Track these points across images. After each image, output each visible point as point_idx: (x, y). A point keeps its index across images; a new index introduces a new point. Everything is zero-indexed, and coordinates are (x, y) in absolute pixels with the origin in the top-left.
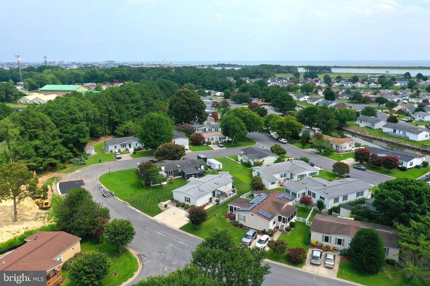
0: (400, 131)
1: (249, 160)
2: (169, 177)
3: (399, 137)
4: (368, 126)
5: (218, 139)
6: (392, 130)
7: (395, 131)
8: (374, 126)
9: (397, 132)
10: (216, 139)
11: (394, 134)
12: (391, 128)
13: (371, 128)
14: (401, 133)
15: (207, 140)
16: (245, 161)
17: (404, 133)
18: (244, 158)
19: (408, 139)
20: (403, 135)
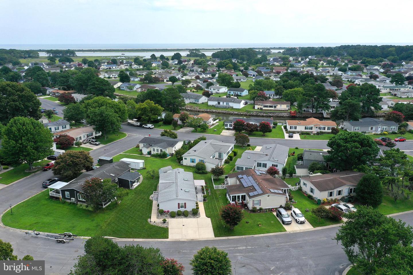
0: (223, 103)
1: (163, 150)
3: (225, 108)
4: (192, 102)
5: (86, 136)
6: (217, 103)
7: (219, 103)
8: (198, 101)
9: (221, 103)
10: (84, 137)
11: (219, 105)
12: (215, 101)
13: (195, 103)
14: (225, 104)
16: (156, 152)
17: (227, 104)
18: (154, 150)
19: (232, 108)
20: (227, 106)
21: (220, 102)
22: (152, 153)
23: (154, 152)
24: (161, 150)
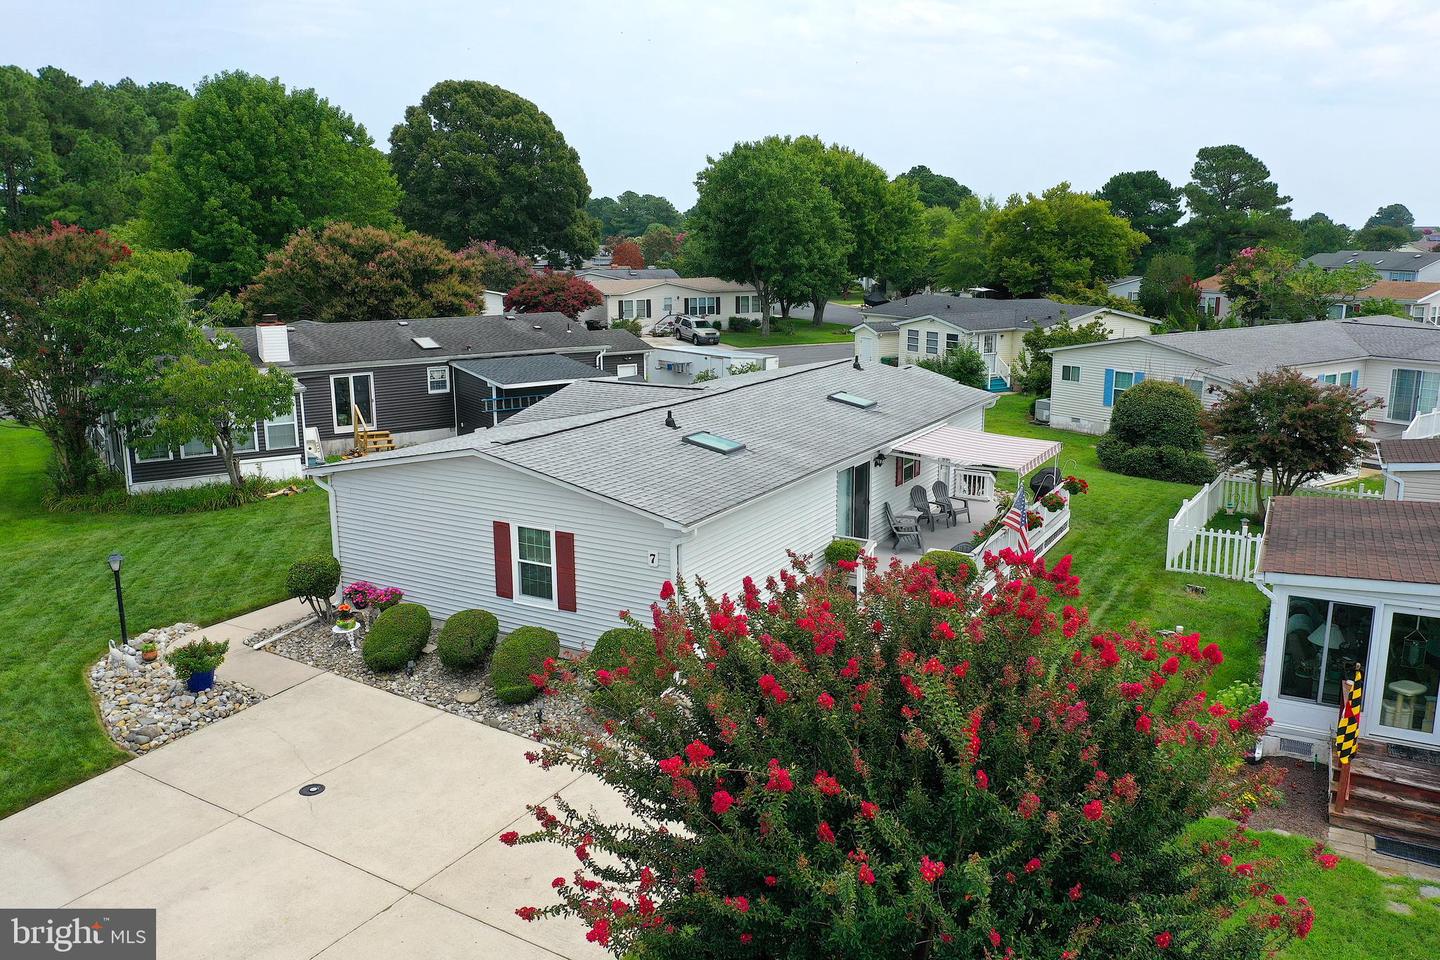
1: (963, 341)
2: (338, 430)
5: (679, 307)
10: (668, 305)
15: (612, 312)
16: (918, 357)
18: (914, 340)
22: (902, 360)
23: (912, 353)
24: (952, 342)
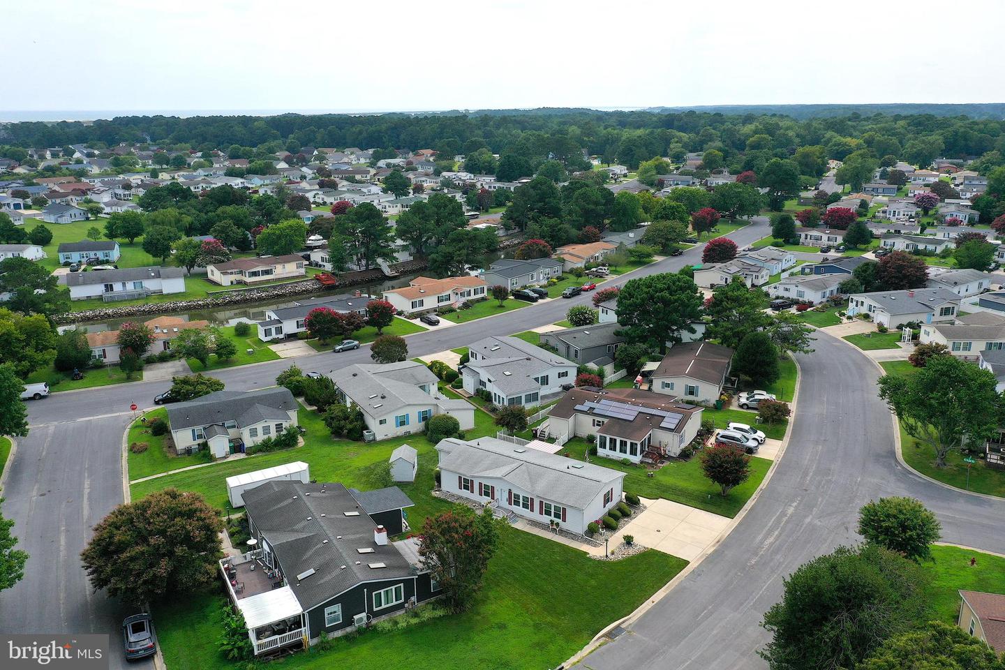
0: (124, 285)
1: (285, 425)
3: (133, 298)
6: (102, 287)
7: (109, 288)
9: (118, 287)
11: (110, 294)
12: (96, 284)
14: (131, 286)
16: (261, 438)
17: (137, 285)
18: (254, 433)
19: (160, 294)
20: (139, 290)
21: (111, 286)
22: (248, 442)
23: (255, 439)
24: (279, 427)
